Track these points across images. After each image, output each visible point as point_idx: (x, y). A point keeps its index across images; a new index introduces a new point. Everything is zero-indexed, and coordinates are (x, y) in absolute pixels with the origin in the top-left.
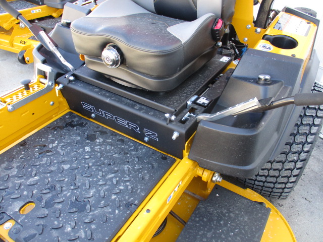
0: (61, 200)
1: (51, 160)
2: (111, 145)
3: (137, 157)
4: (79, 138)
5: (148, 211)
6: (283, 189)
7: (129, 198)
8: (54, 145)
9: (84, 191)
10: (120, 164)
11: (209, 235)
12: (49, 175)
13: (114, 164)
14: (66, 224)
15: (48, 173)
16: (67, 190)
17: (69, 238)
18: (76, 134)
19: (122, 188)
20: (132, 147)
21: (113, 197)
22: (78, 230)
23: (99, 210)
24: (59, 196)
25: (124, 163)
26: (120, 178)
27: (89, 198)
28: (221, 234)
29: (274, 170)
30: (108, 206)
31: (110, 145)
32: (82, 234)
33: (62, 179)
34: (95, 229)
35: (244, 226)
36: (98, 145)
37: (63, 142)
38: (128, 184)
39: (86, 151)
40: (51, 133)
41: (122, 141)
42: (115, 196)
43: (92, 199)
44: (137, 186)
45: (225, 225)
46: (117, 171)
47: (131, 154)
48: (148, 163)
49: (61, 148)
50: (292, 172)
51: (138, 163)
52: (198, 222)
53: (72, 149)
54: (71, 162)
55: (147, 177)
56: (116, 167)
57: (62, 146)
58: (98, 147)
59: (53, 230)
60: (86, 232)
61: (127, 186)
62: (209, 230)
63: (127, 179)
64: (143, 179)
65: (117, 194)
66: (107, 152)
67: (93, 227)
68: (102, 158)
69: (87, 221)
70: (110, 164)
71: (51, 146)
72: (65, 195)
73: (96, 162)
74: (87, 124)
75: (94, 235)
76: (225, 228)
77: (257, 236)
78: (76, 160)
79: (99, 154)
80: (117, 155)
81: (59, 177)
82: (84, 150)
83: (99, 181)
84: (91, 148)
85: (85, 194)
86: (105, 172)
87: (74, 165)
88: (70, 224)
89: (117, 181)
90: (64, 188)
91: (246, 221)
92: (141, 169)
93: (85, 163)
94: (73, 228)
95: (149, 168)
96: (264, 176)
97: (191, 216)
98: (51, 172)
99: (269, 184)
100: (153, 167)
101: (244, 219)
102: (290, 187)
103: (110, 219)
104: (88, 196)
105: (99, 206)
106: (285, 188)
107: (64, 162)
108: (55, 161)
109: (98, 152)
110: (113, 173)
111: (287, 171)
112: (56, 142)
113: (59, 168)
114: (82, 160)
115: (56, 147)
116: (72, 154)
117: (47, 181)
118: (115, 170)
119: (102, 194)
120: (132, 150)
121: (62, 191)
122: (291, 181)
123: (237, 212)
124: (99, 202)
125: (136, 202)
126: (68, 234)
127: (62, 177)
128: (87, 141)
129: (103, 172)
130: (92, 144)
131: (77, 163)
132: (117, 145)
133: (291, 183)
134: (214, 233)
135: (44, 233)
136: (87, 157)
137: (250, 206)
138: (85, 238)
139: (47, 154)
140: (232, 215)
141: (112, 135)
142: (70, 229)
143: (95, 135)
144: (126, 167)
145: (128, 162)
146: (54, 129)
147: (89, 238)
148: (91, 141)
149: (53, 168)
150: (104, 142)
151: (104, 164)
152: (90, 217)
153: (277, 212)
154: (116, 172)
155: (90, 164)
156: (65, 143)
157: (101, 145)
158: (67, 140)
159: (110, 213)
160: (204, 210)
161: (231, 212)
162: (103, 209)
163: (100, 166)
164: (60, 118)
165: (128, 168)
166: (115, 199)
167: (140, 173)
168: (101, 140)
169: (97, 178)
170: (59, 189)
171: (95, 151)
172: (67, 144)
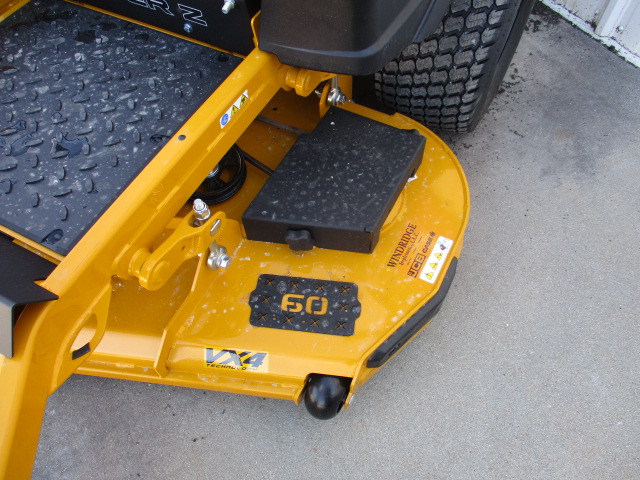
0: (38, 141)
1: (13, 81)
2: (125, 45)
3: (173, 62)
4: (62, 40)
5: (183, 137)
6: (458, 107)
7: (156, 128)
8: (17, 56)
9: (76, 124)
10: (141, 76)
11: (311, 185)
12: (12, 106)
13: (130, 77)
14: (48, 175)
15: (10, 103)
16: (49, 126)
17: (55, 193)
18: (57, 32)
19: (144, 113)
20: (163, 45)
21: (129, 129)
22: (71, 182)
23: (105, 150)
24: (35, 136)
25: (148, 74)
26: (141, 98)
27: (87, 133)
28: (332, 182)
29: (440, 70)
30: (120, 142)
31: (121, 45)
32: (78, 186)
33: (36, 110)
34: (97, 178)
35: (373, 168)
36: (99, 49)
37: (33, 50)
38: (155, 106)
39: (78, 60)
40: (8, 37)
41: (145, 38)
42: (133, 127)
43: (92, 135)
44: (171, 108)
45: (342, 168)
46: (136, 88)
47: (162, 58)
48: (192, 70)
49: (31, 60)
50: (469, 71)
51: (173, 72)
52: (294, 168)
53: (51, 59)
54: (51, 82)
55: (189, 93)
56: (134, 82)
57: (32, 56)
58: (98, 52)
59: (29, 186)
60: (83, 183)
61: (154, 109)
62: (312, 179)
63: (154, 97)
64: (182, 95)
65: (135, 123)
66: (116, 58)
67: (96, 174)
68: (107, 70)
69: (84, 167)
70: (122, 79)
71: (10, 58)
72: (45, 134)
73: (97, 77)
74: (76, 13)
75: (98, 186)
76: (341, 173)
77: (394, 179)
78: (59, 77)
79: (101, 63)
80: (135, 62)
81: (31, 107)
82: (74, 59)
83: (104, 106)
84: (86, 55)
85: (79, 129)
86: (113, 91)
87: (57, 86)
88: (56, 175)
89: (135, 104)
90: (41, 124)
91: (378, 160)
92: (178, 80)
93: (76, 80)
94: (61, 180)
95: (193, 77)
96: (422, 85)
97: (283, 161)
98: (16, 101)
99: (434, 100)
100: (201, 75)
101: (375, 157)
102: (469, 100)
103: (124, 160)
104: (84, 131)
105: (104, 144)
106: (461, 104)
107: (38, 83)
108: (22, 83)
109: (100, 60)
110: (128, 92)
111: (461, 70)
112: (21, 51)
113: (29, 94)
114: (70, 75)
115: (22, 59)
116: (53, 68)
117: (10, 115)
118: (132, 87)
119: (109, 125)
120: (164, 51)
121: (38, 128)
122: (469, 88)
123: (365, 147)
124: (105, 138)
125: (169, 132)
126: (54, 188)
127: (37, 106)
128: (78, 44)
129: (109, 92)
130: (88, 48)
131: (63, 82)
132: (135, 44)
133: (470, 92)
134: (320, 182)
135: (14, 190)
136: (80, 70)
137: (389, 136)
138: (82, 192)
139: (5, 72)
140: (356, 152)
141: (126, 28)
142: (56, 181)
143: (92, 32)
144: (151, 81)
145: (155, 71)
146: (15, 28)
147: (89, 190)
148: (86, 42)
149: (18, 95)
150: (110, 42)
151: (111, 79)
152: (90, 161)
153: (443, 147)
154: (132, 90)
155: (86, 82)
156: (36, 50)
157: (104, 47)
158: (40, 45)
159: (124, 153)
160: (306, 148)
161: (354, 148)
162: (111, 149)
163: (104, 82)
164: (23, 9)
165: (155, 81)
166: (133, 130)
167: (178, 86)
168: (105, 39)
169: (100, 102)
170: (32, 125)
171: (95, 59)
172: (42, 53)
